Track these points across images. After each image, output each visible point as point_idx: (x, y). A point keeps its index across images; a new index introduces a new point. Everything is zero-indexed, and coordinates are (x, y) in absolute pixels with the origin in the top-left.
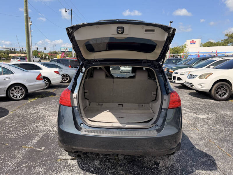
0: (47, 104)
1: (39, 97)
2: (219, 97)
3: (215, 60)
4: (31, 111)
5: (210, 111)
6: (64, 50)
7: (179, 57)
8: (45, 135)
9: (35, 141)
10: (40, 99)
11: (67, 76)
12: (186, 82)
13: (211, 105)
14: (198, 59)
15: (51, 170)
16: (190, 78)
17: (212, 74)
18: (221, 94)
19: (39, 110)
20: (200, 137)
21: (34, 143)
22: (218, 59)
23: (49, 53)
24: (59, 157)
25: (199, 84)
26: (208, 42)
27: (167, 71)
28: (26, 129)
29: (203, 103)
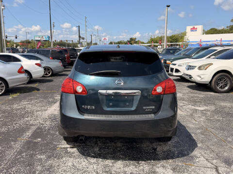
0: (31, 100)
1: (21, 93)
2: (220, 89)
3: (216, 50)
4: (15, 106)
5: (209, 103)
6: (40, 39)
7: (178, 47)
8: (38, 128)
9: (29, 133)
10: (23, 95)
11: (48, 70)
12: (184, 74)
13: (210, 97)
14: (199, 48)
15: (53, 156)
16: (188, 69)
17: (212, 64)
18: (222, 86)
19: (24, 106)
20: (198, 127)
21: (28, 135)
22: (219, 49)
23: (20, 43)
24: (57, 146)
25: (198, 76)
26: (212, 29)
27: (164, 62)
28: (17, 123)
29: (203, 96)
